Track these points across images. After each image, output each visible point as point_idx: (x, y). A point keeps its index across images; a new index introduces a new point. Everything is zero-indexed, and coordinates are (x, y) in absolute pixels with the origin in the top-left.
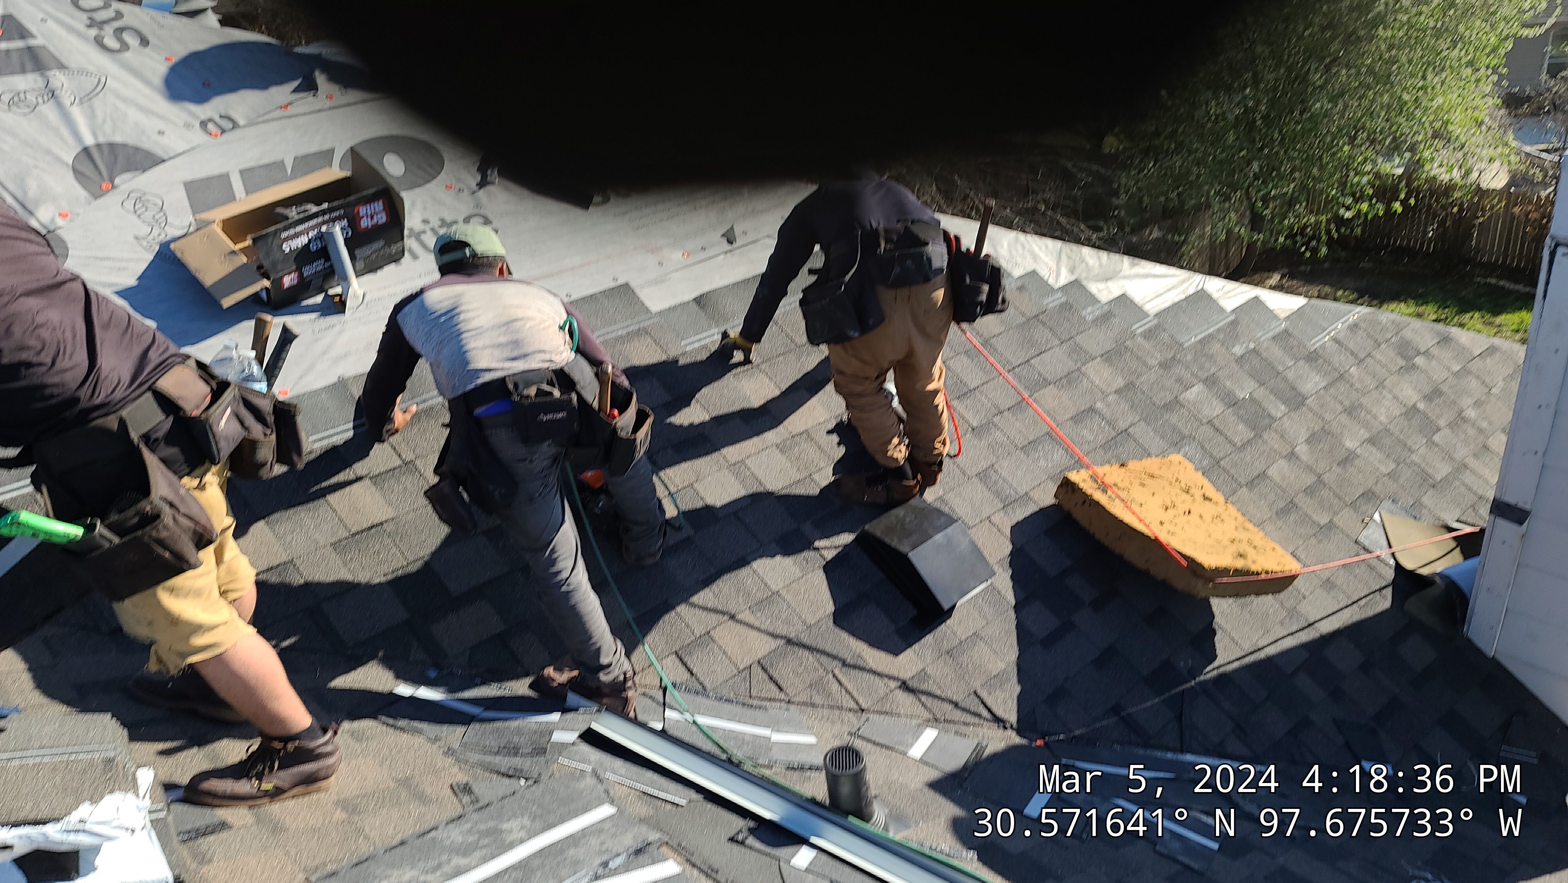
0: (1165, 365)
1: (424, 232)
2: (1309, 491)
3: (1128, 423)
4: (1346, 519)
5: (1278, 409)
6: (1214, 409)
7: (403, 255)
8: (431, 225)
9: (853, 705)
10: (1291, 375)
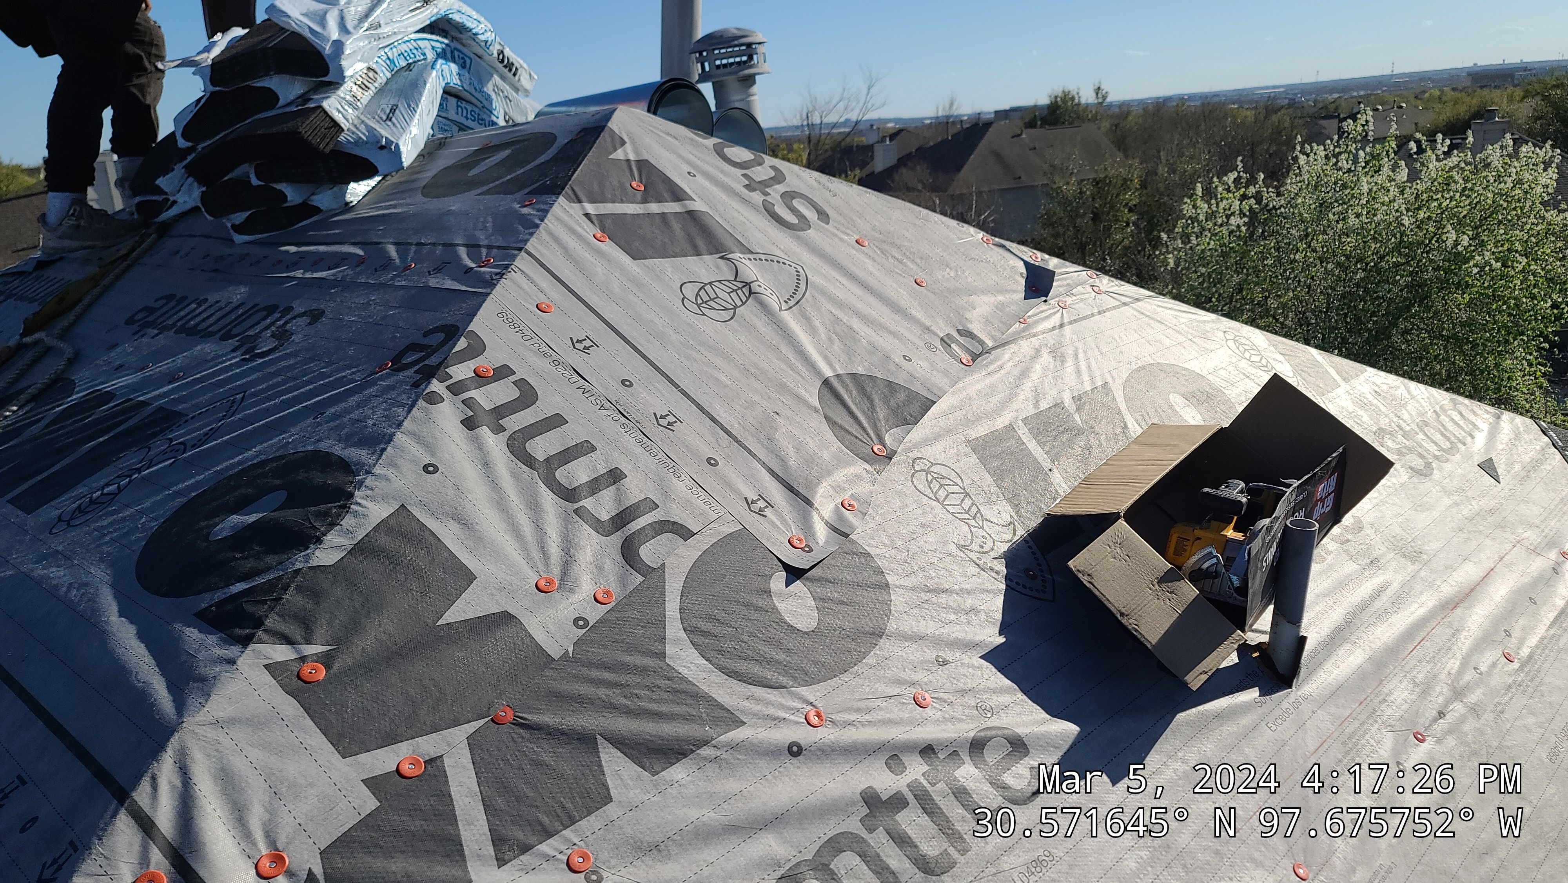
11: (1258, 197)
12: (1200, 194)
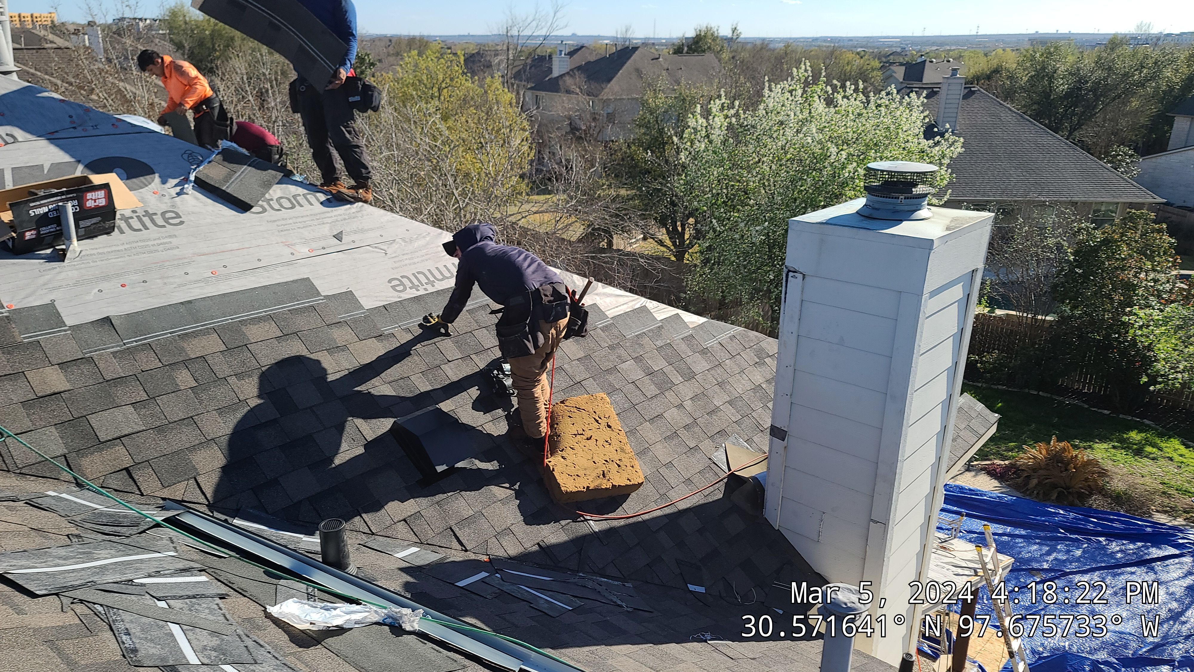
0: (611, 347)
1: (132, 218)
2: (686, 427)
3: (582, 378)
4: (706, 445)
5: (677, 379)
6: (637, 374)
7: (114, 230)
8: (137, 214)
9: (367, 530)
10: (689, 361)
11: (737, 115)
12: (699, 112)
